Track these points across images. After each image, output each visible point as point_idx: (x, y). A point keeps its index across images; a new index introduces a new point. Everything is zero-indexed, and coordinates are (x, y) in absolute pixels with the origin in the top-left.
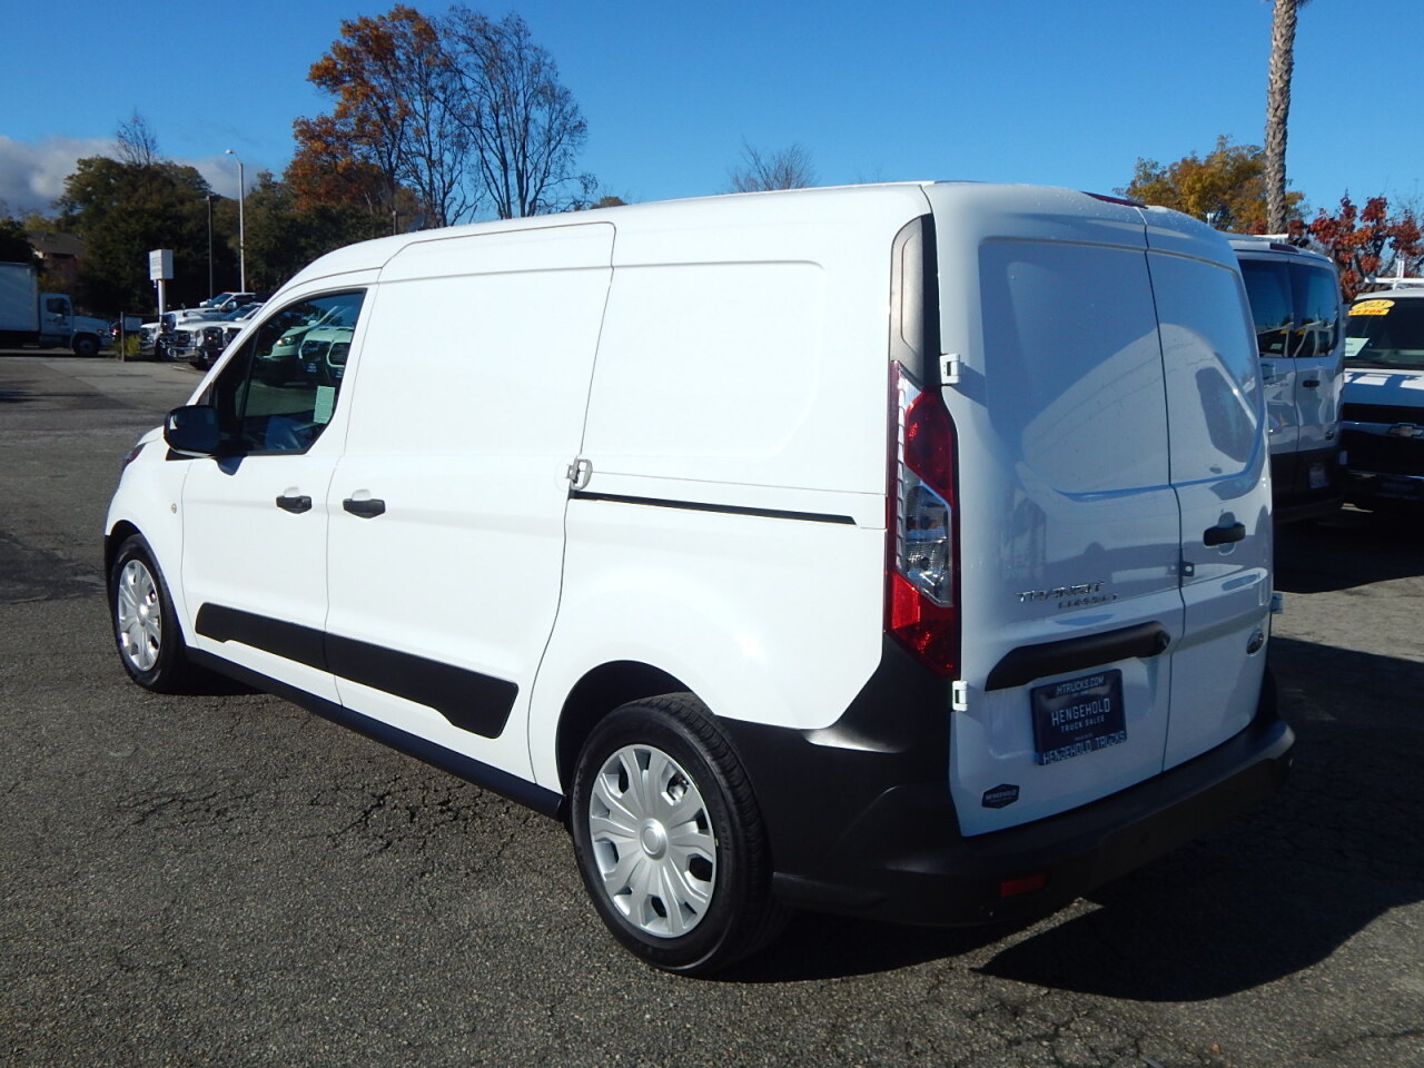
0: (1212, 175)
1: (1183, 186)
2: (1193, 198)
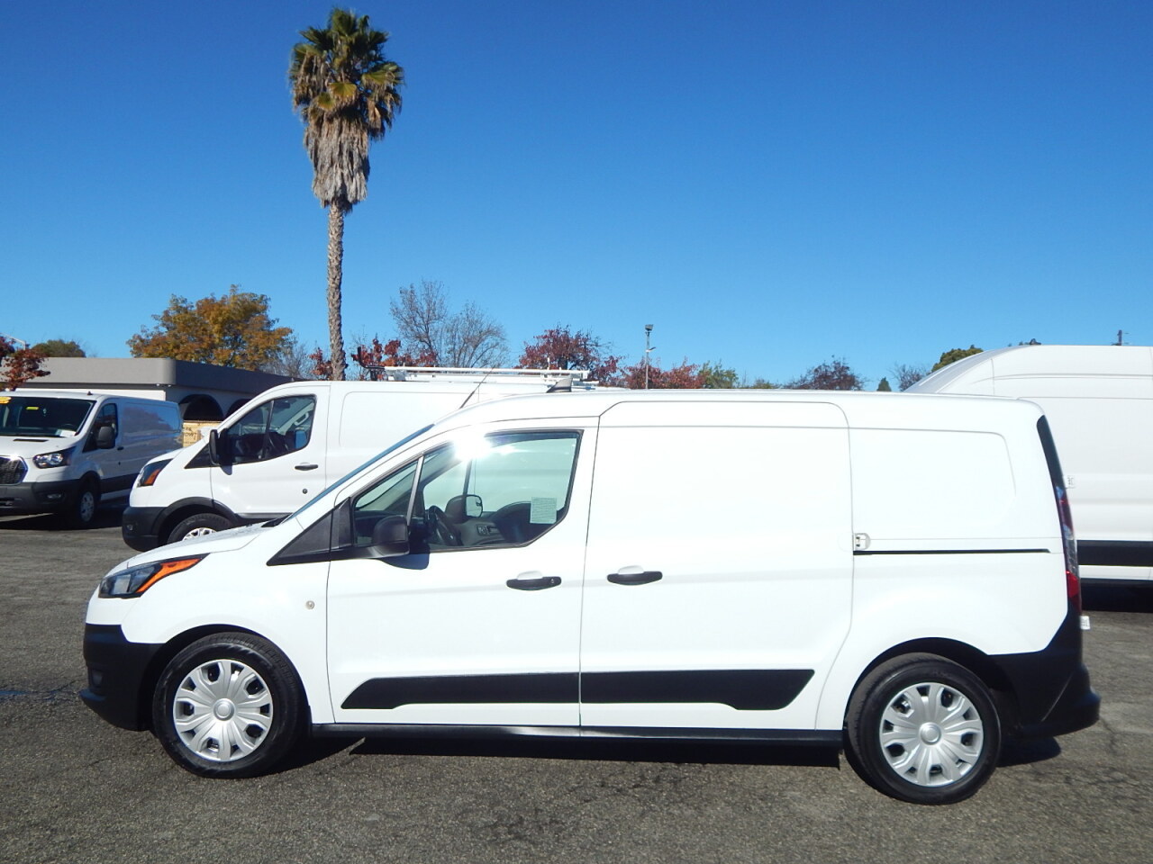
0: (228, 311)
1: (208, 318)
2: (216, 327)
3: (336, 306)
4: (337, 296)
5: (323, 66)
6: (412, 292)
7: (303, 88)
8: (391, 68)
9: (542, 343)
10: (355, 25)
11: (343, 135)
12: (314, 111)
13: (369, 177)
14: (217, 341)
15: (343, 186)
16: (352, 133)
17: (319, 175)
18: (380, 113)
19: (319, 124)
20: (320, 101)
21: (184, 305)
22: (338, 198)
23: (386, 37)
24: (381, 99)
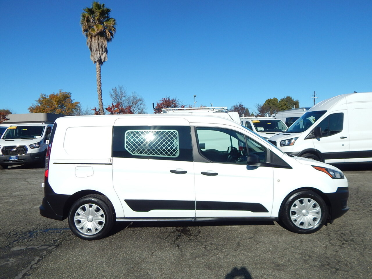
0: (59, 98)
1: (53, 100)
2: (56, 103)
3: (100, 94)
4: (100, 91)
5: (92, 19)
6: (116, 89)
7: (86, 27)
8: (112, 20)
9: (162, 102)
10: (101, 6)
11: (99, 41)
12: (90, 34)
13: (108, 54)
14: (56, 107)
15: (100, 57)
16: (102, 40)
17: (92, 54)
18: (110, 34)
19: (91, 38)
20: (91, 31)
21: (45, 97)
22: (99, 61)
23: (111, 10)
24: (110, 30)
